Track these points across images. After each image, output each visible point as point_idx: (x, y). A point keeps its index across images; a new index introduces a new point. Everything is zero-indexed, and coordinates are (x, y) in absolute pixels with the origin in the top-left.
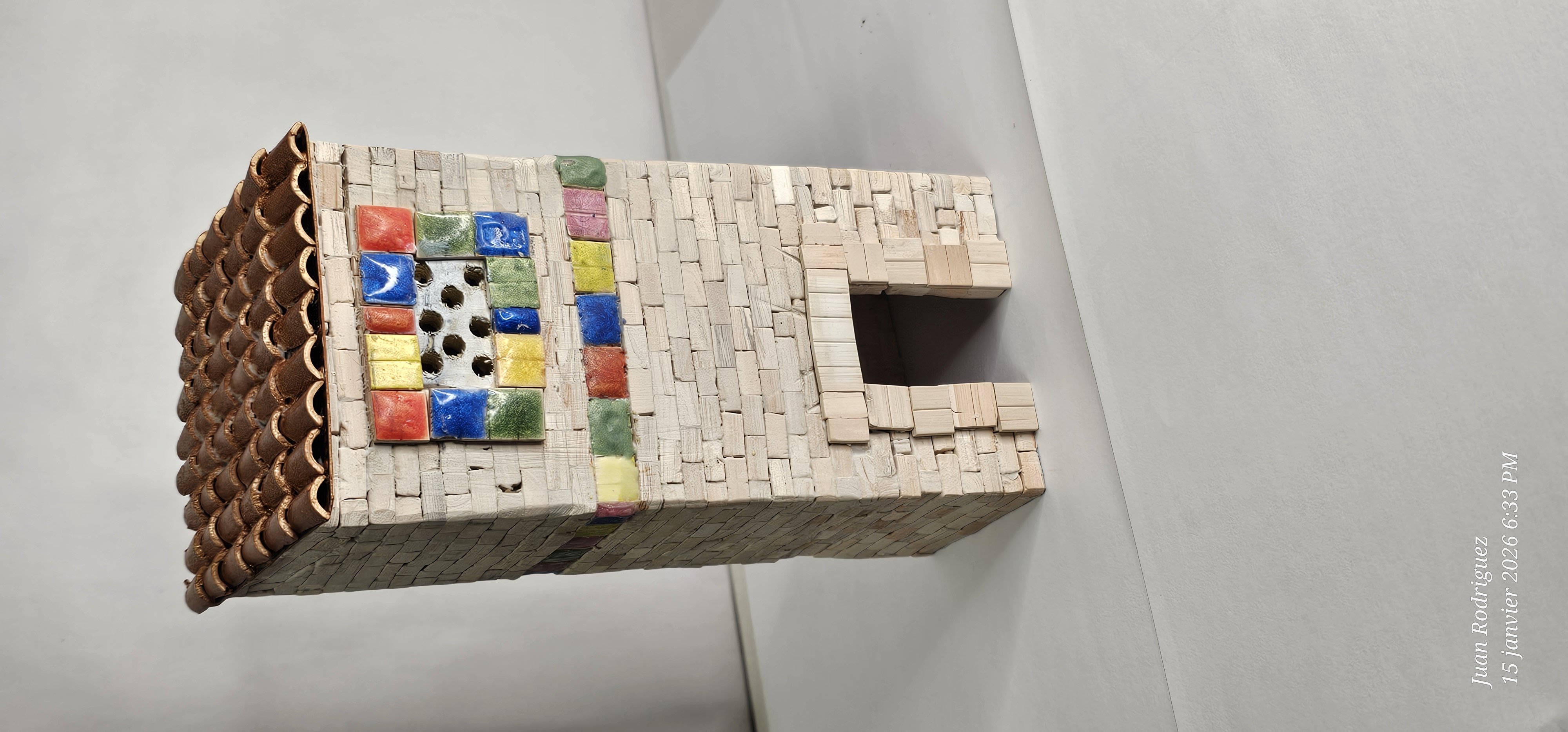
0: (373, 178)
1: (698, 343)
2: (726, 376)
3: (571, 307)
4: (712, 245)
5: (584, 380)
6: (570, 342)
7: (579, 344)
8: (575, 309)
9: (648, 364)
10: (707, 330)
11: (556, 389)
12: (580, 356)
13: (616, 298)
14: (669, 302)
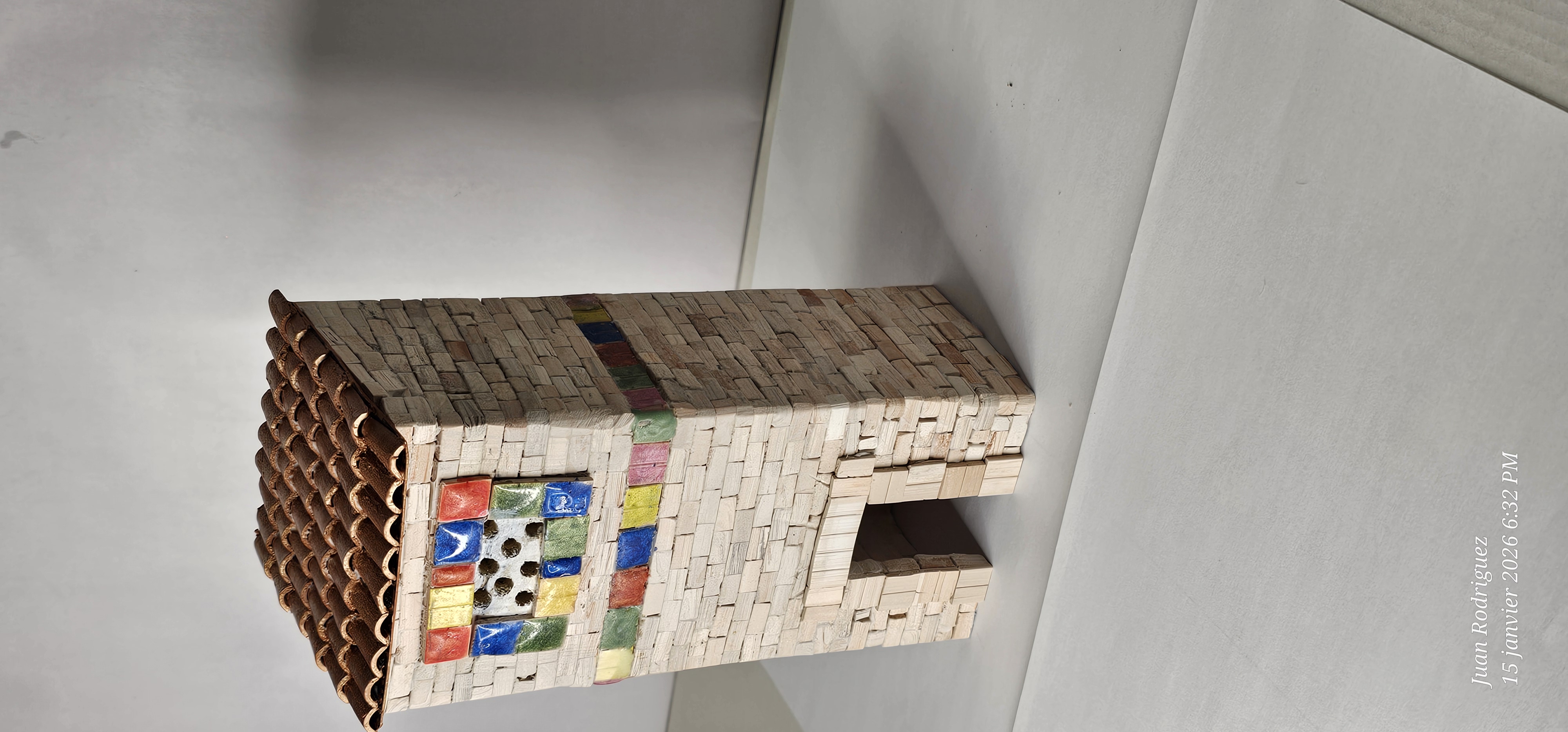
0: (462, 453)
1: (715, 558)
2: (731, 582)
3: (613, 543)
4: (754, 481)
5: (608, 597)
6: (604, 569)
7: (612, 570)
8: (615, 545)
9: (667, 580)
10: (726, 548)
11: (582, 606)
12: (610, 579)
13: (655, 528)
14: (700, 531)
